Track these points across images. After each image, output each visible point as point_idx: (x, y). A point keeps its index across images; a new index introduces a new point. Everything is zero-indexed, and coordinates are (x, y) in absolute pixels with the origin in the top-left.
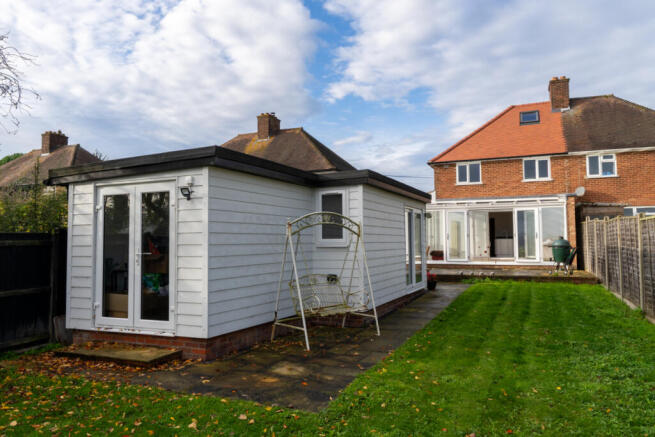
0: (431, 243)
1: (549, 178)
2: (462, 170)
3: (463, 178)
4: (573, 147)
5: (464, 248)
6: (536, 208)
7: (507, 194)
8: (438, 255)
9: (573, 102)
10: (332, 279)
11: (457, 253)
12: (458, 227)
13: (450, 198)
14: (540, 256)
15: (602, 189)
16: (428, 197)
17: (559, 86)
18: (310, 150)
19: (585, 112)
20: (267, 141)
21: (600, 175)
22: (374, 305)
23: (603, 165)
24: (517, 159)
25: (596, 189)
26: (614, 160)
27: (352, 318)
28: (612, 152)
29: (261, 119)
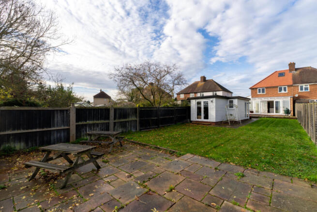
0: (250, 109)
1: (287, 92)
2: (259, 90)
3: (260, 92)
4: (295, 83)
5: (260, 110)
6: (281, 100)
7: (273, 96)
8: (252, 112)
9: (296, 70)
10: (231, 115)
11: (258, 112)
12: (258, 105)
13: (256, 97)
14: (282, 113)
15: (304, 95)
16: (250, 99)
17: (292, 65)
18: (215, 85)
19: (300, 73)
20: (203, 83)
21: (304, 91)
22: (240, 120)
23: (305, 88)
24: (277, 87)
25: (302, 95)
26: (309, 86)
27: (236, 122)
28: (308, 84)
29: (201, 78)
